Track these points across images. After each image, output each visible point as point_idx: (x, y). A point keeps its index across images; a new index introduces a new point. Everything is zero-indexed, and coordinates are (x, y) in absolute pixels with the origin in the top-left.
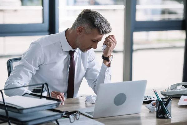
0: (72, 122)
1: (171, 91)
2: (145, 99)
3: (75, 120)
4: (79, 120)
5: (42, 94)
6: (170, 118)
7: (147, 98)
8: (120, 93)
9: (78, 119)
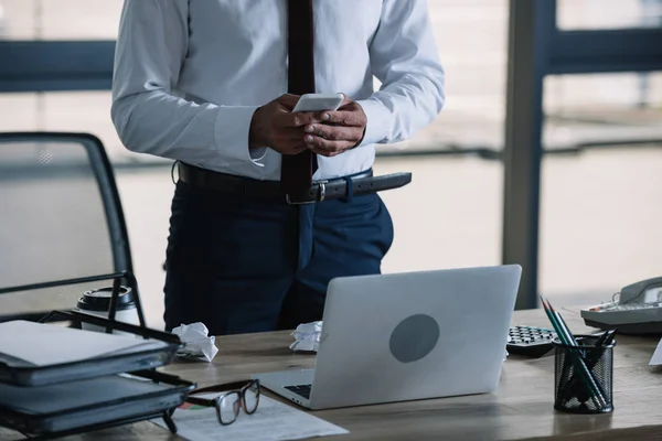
0: (224, 420)
1: (620, 308)
2: (526, 339)
3: (237, 413)
4: (255, 415)
5: (112, 315)
6: (608, 410)
7: (536, 337)
8: (413, 313)
9: (253, 412)
